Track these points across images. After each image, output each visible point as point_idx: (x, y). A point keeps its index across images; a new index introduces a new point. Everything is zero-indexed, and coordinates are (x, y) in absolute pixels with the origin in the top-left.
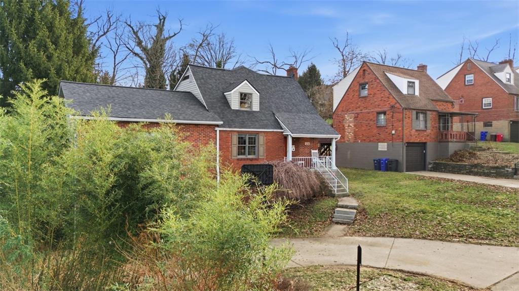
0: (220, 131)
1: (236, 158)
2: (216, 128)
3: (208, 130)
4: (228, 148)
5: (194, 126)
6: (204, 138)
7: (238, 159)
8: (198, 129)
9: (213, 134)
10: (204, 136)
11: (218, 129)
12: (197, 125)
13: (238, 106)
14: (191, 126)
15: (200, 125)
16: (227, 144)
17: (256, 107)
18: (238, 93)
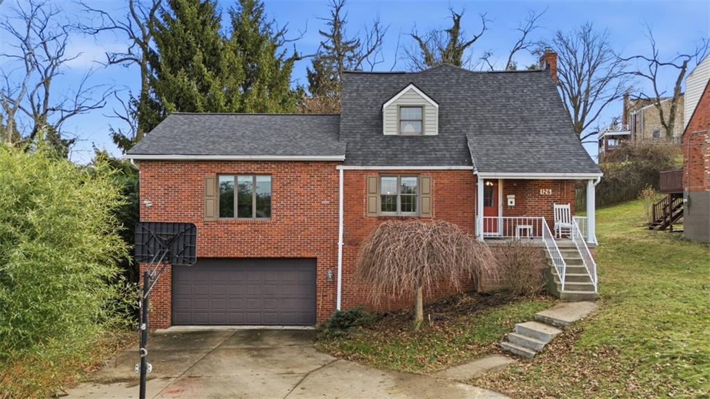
0: (344, 170)
1: (375, 215)
2: (338, 167)
3: (326, 170)
4: (362, 199)
5: (302, 164)
6: (319, 183)
7: (380, 218)
8: (310, 168)
9: (333, 177)
10: (319, 179)
11: (341, 168)
12: (306, 163)
13: (395, 130)
14: (297, 164)
15: (312, 161)
16: (359, 192)
17: (432, 129)
18: (396, 108)
